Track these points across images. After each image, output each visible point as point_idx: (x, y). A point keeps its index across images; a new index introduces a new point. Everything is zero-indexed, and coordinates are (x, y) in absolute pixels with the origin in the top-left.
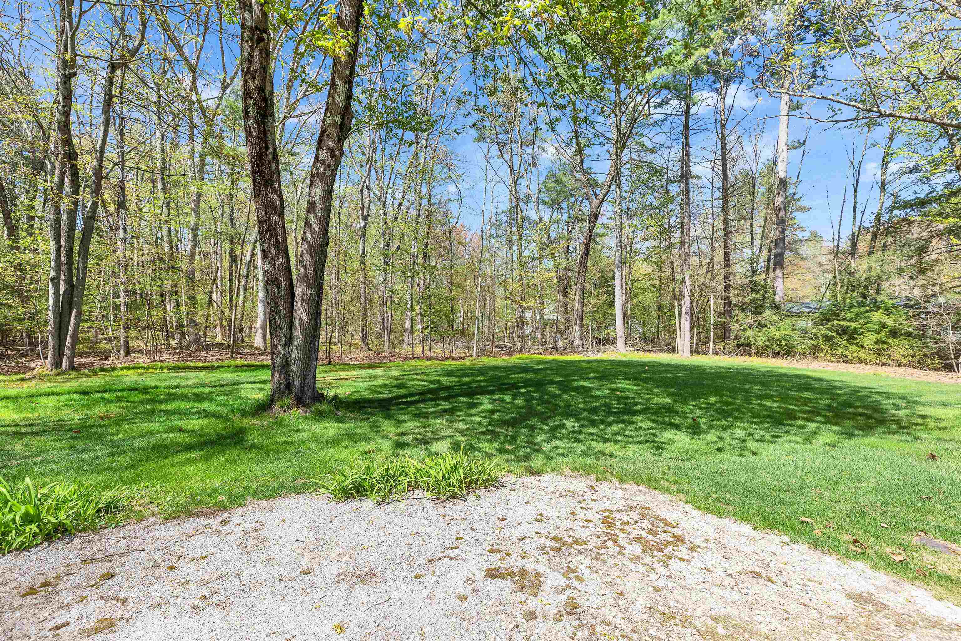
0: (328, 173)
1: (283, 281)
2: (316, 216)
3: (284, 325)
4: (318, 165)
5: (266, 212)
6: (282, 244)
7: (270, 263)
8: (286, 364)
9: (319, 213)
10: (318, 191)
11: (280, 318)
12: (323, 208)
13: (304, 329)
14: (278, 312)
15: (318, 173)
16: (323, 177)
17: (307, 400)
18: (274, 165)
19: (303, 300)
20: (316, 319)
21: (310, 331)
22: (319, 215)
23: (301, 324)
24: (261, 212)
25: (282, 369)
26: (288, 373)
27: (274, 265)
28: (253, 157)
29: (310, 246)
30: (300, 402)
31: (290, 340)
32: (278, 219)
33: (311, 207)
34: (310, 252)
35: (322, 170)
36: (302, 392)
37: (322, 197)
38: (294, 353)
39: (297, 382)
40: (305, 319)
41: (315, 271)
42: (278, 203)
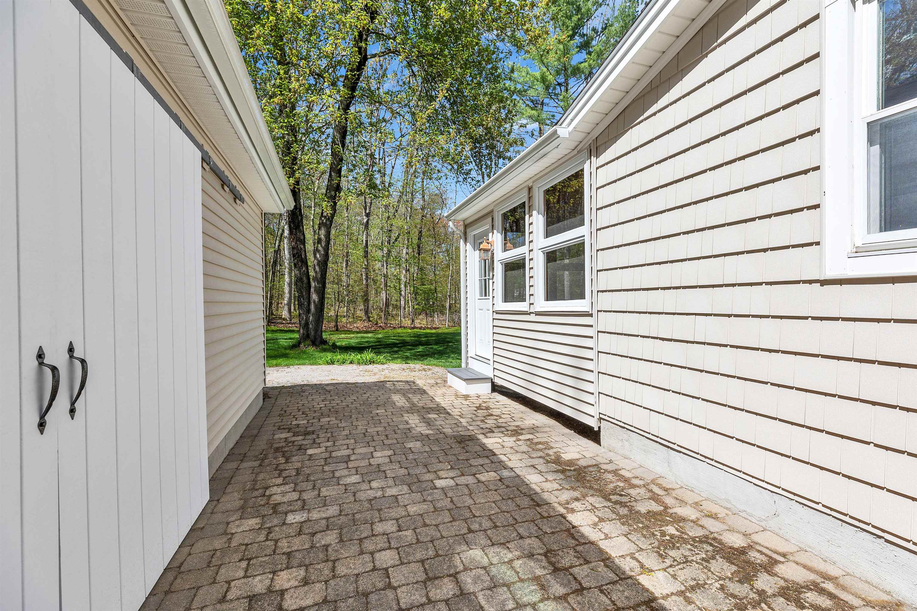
0: (328, 223)
1: (305, 279)
2: (321, 246)
3: (306, 303)
4: (323, 219)
5: (296, 243)
6: (304, 260)
7: (298, 270)
8: (307, 324)
9: (323, 244)
10: (323, 232)
11: (303, 299)
12: (325, 241)
13: (316, 306)
14: (303, 296)
15: (323, 222)
16: (325, 225)
17: (317, 343)
18: (300, 217)
19: (315, 290)
20: (322, 300)
21: (319, 306)
22: (323, 245)
23: (314, 302)
24: (293, 243)
25: (305, 326)
26: (308, 328)
27: (300, 271)
28: (289, 214)
29: (319, 262)
30: (314, 344)
31: (309, 311)
32: (302, 247)
33: (319, 241)
34: (318, 264)
35: (325, 221)
36: (315, 339)
37: (325, 236)
38: (311, 318)
39: (313, 333)
40: (317, 300)
41: (322, 275)
42: (302, 238)
